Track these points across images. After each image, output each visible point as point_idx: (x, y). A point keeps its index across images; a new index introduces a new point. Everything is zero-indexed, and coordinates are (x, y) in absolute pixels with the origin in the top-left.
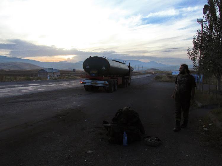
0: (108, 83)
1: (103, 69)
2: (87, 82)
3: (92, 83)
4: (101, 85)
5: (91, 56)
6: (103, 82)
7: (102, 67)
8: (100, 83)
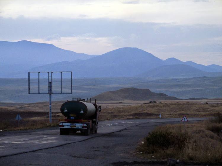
0: (86, 126)
1: (81, 112)
2: (65, 125)
3: (71, 126)
4: (80, 128)
5: (69, 101)
6: (82, 124)
7: (80, 111)
8: (79, 126)
